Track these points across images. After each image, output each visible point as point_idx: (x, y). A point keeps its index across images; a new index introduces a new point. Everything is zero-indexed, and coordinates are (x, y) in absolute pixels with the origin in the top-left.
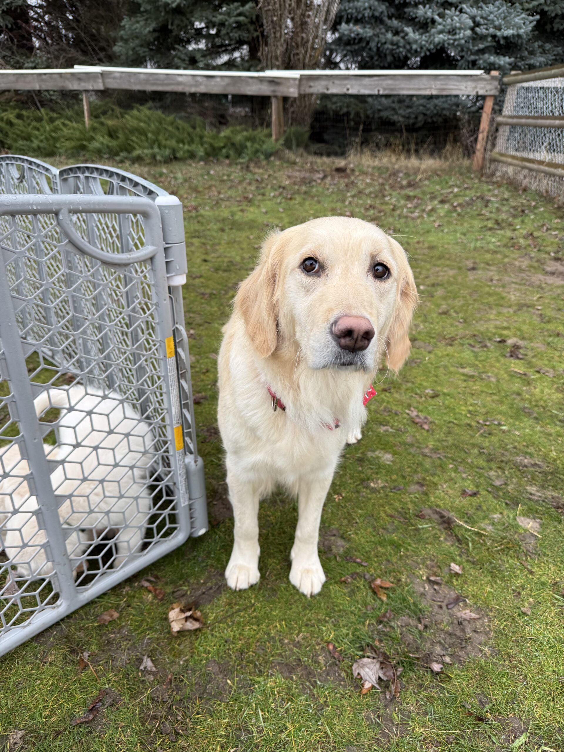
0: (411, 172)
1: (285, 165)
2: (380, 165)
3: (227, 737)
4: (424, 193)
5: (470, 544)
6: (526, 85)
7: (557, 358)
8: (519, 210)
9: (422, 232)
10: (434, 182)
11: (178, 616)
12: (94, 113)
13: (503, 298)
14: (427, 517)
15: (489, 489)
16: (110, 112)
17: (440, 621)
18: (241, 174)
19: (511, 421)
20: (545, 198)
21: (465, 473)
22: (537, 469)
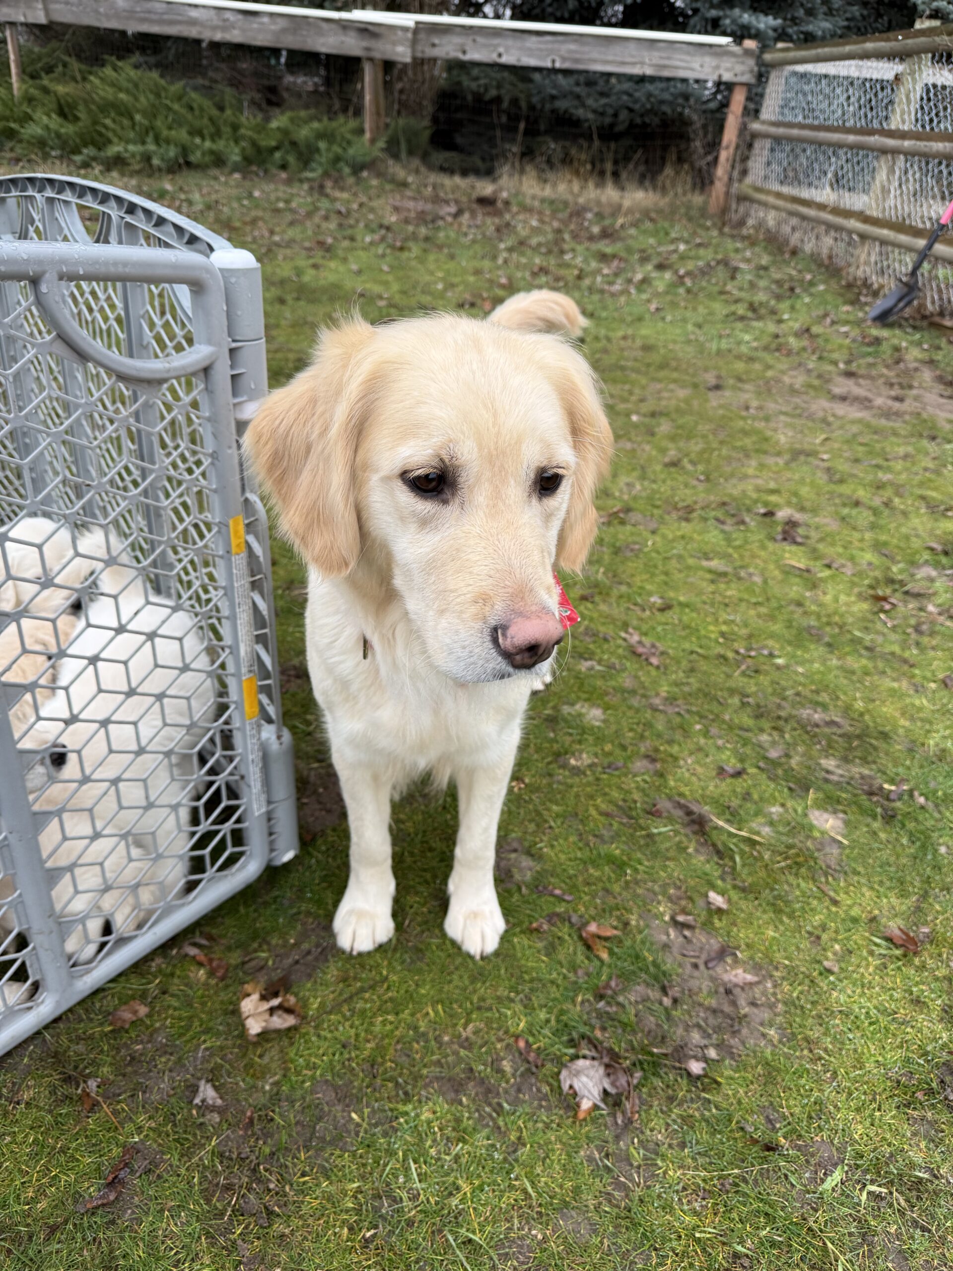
0: (607, 211)
1: (388, 187)
2: (553, 196)
3: (358, 1212)
4: (629, 250)
5: (738, 859)
6: (800, 68)
7: (857, 544)
8: (786, 286)
9: (629, 319)
10: (645, 232)
11: (256, 1008)
12: (29, 70)
13: (766, 440)
14: (665, 814)
15: (761, 764)
16: (60, 68)
17: (696, 990)
18: (309, 200)
19: (789, 649)
20: (827, 267)
21: (720, 737)
22: (835, 730)
